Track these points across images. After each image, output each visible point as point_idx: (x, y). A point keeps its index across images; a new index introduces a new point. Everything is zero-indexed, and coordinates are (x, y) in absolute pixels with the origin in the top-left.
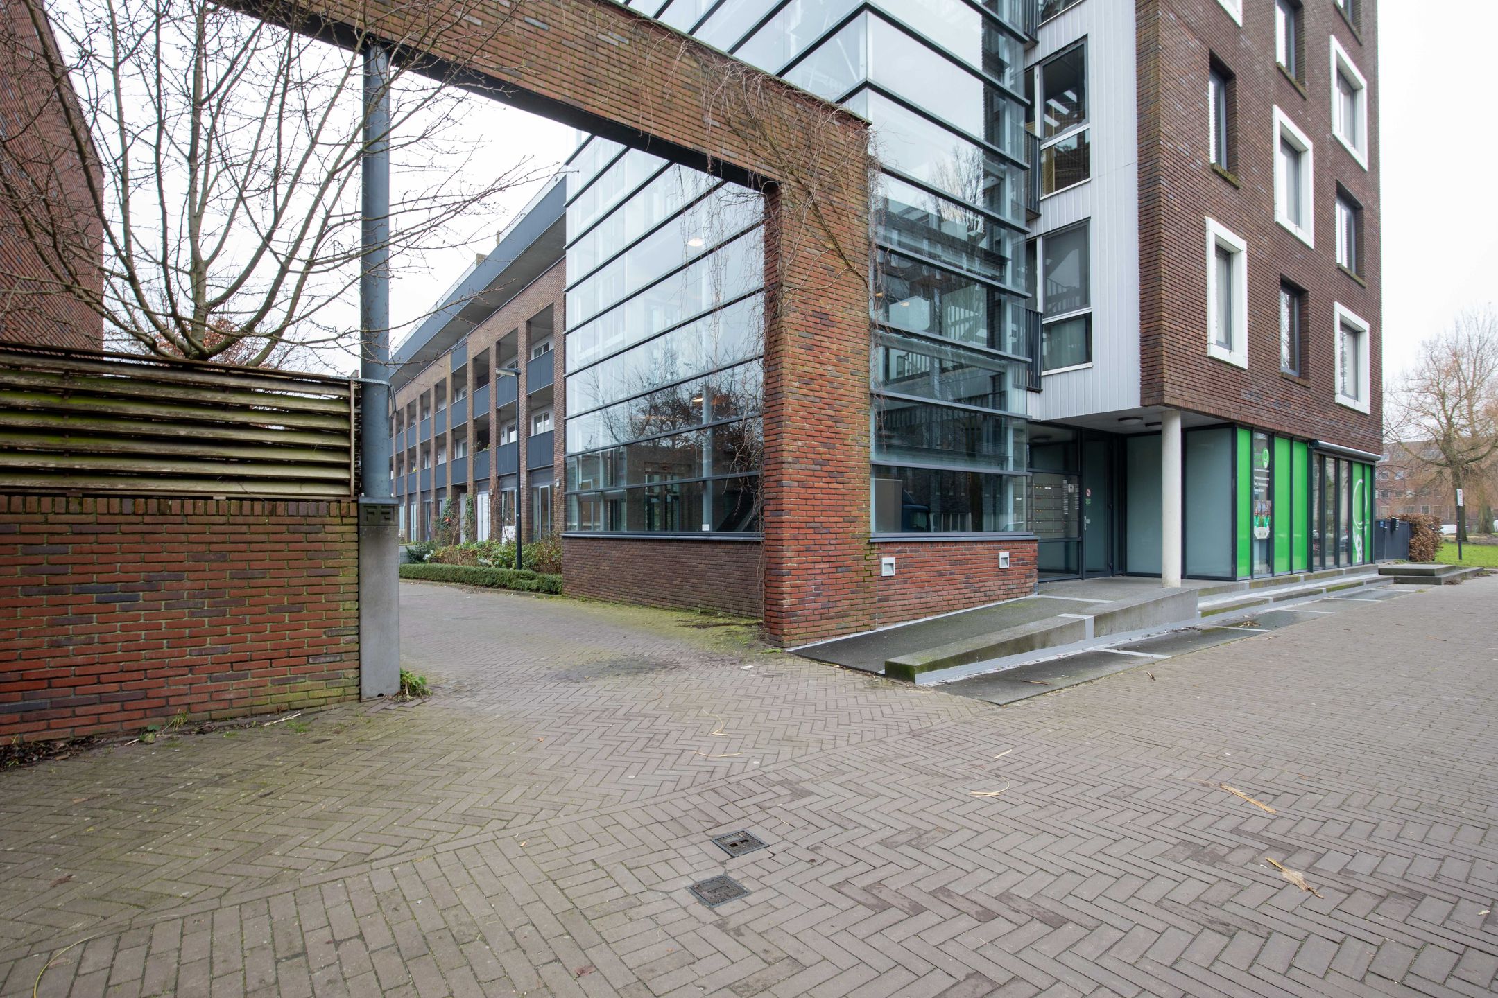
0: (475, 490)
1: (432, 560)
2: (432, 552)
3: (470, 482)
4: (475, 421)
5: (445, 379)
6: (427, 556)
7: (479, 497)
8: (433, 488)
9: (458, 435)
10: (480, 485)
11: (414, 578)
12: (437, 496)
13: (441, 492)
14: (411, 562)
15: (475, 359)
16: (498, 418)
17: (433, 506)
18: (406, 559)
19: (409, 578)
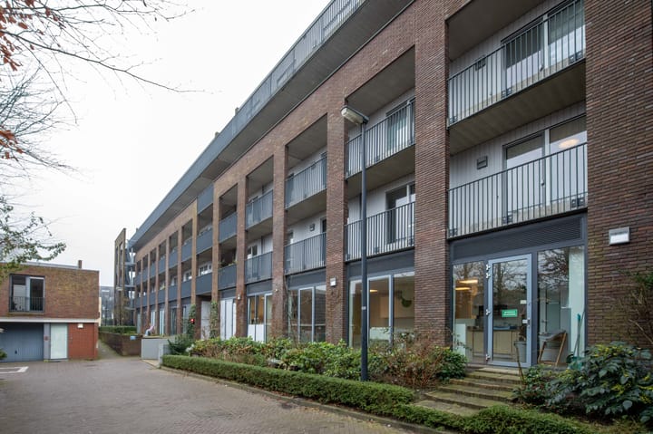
0: (219, 297)
1: (192, 353)
2: (193, 345)
3: (214, 291)
4: (220, 245)
5: (192, 220)
6: (188, 349)
7: (223, 302)
8: (179, 298)
9: (204, 258)
10: (223, 293)
11: (179, 368)
12: (182, 304)
13: (185, 301)
14: (172, 353)
15: (221, 198)
16: (246, 237)
17: (179, 311)
18: (168, 351)
19: (173, 368)
